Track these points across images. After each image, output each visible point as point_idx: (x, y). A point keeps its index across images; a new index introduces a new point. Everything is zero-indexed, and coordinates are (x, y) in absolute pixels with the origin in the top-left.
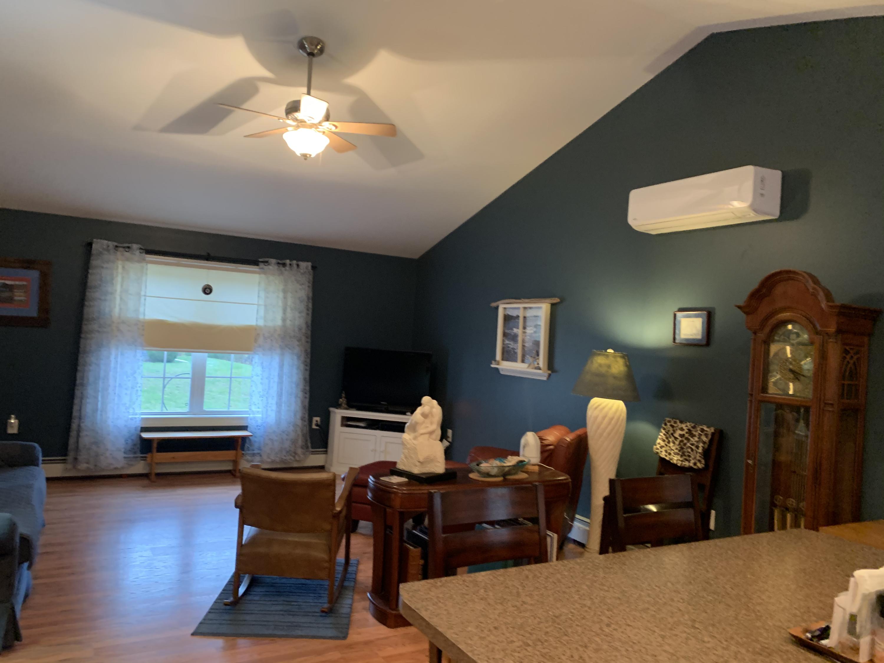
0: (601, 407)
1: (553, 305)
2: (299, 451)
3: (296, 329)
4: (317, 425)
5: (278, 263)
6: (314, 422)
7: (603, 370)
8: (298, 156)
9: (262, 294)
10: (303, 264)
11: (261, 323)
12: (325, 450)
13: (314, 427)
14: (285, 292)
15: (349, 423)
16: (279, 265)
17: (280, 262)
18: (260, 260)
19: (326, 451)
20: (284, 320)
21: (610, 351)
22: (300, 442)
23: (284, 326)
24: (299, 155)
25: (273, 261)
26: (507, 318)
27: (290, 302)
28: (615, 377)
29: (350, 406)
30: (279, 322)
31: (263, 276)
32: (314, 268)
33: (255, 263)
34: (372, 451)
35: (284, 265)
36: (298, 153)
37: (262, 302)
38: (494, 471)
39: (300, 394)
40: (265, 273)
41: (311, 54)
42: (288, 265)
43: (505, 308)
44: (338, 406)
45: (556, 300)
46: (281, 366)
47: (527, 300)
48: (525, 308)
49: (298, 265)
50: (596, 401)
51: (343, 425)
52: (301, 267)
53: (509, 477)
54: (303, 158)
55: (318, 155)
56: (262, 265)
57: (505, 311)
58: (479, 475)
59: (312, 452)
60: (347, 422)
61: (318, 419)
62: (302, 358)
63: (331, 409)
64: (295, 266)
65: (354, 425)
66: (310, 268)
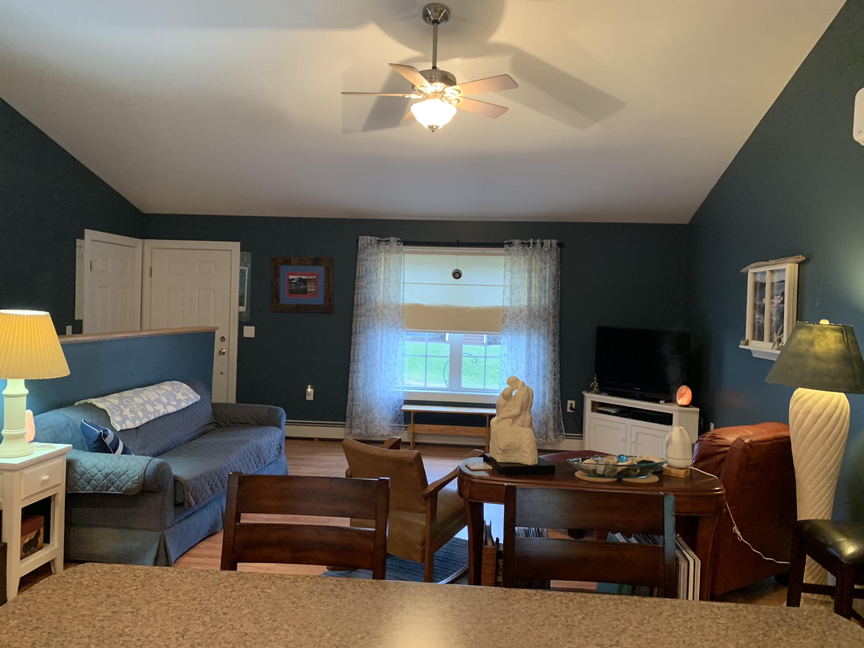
2: (551, 434)
3: (542, 309)
4: (571, 408)
5: (523, 243)
6: (569, 406)
9: (508, 275)
10: (547, 242)
11: (507, 304)
12: (580, 435)
13: (569, 410)
14: (530, 271)
15: (600, 409)
16: (523, 245)
17: (525, 242)
18: (505, 242)
19: (582, 436)
20: (530, 300)
21: (824, 322)
22: (551, 425)
23: (529, 306)
24: (427, 128)
25: (517, 242)
27: (535, 282)
30: (524, 303)
31: (509, 257)
32: (560, 245)
33: (500, 245)
34: (623, 440)
35: (529, 245)
36: (426, 126)
37: (507, 283)
39: (549, 376)
40: (510, 255)
41: (436, 22)
42: (532, 245)
43: (755, 274)
44: (590, 390)
45: (802, 258)
46: (529, 346)
47: (773, 262)
48: (772, 272)
49: (542, 244)
50: (801, 392)
52: (545, 245)
56: (507, 247)
60: (597, 407)
61: (573, 402)
62: (550, 339)
63: (584, 392)
64: (539, 245)
65: (604, 411)
66: (555, 245)
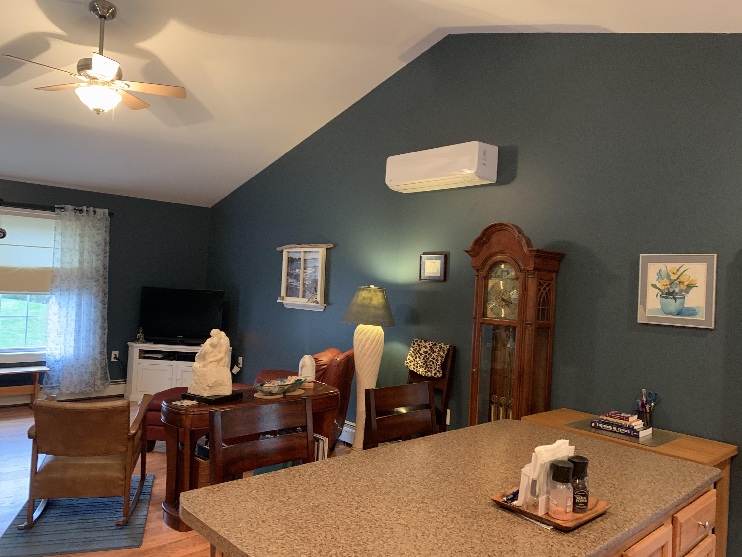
0: (364, 332)
1: (328, 249)
2: (99, 382)
3: (94, 271)
4: (115, 358)
5: (75, 209)
6: (113, 356)
7: (367, 302)
8: (90, 110)
9: (59, 238)
10: (100, 211)
11: (58, 265)
12: (124, 380)
13: (113, 360)
14: (81, 236)
15: (146, 355)
16: (75, 211)
17: (77, 208)
18: (56, 206)
19: (126, 381)
20: (81, 262)
21: (372, 286)
22: (99, 375)
23: (81, 268)
24: (92, 110)
25: (70, 207)
26: (291, 261)
27: (87, 246)
28: (375, 308)
29: (147, 340)
30: (76, 265)
31: (59, 221)
32: (110, 214)
33: (52, 209)
34: (169, 379)
35: (81, 211)
36: (91, 108)
37: (58, 246)
38: (276, 390)
39: (99, 331)
40: (61, 219)
41: (102, 17)
42: (85, 212)
43: (288, 252)
44: (136, 340)
45: (331, 246)
46: (79, 306)
47: (307, 246)
48: (305, 252)
49: (95, 212)
50: (361, 328)
51: (140, 357)
52: (97, 213)
53: (288, 394)
54: (96, 112)
55: (110, 111)
56: (58, 211)
57: (288, 254)
58: (263, 394)
59: (111, 382)
60: (144, 354)
61: (117, 353)
62: (100, 298)
63: (129, 343)
64: (92, 213)
65: (152, 357)
66: (107, 214)
